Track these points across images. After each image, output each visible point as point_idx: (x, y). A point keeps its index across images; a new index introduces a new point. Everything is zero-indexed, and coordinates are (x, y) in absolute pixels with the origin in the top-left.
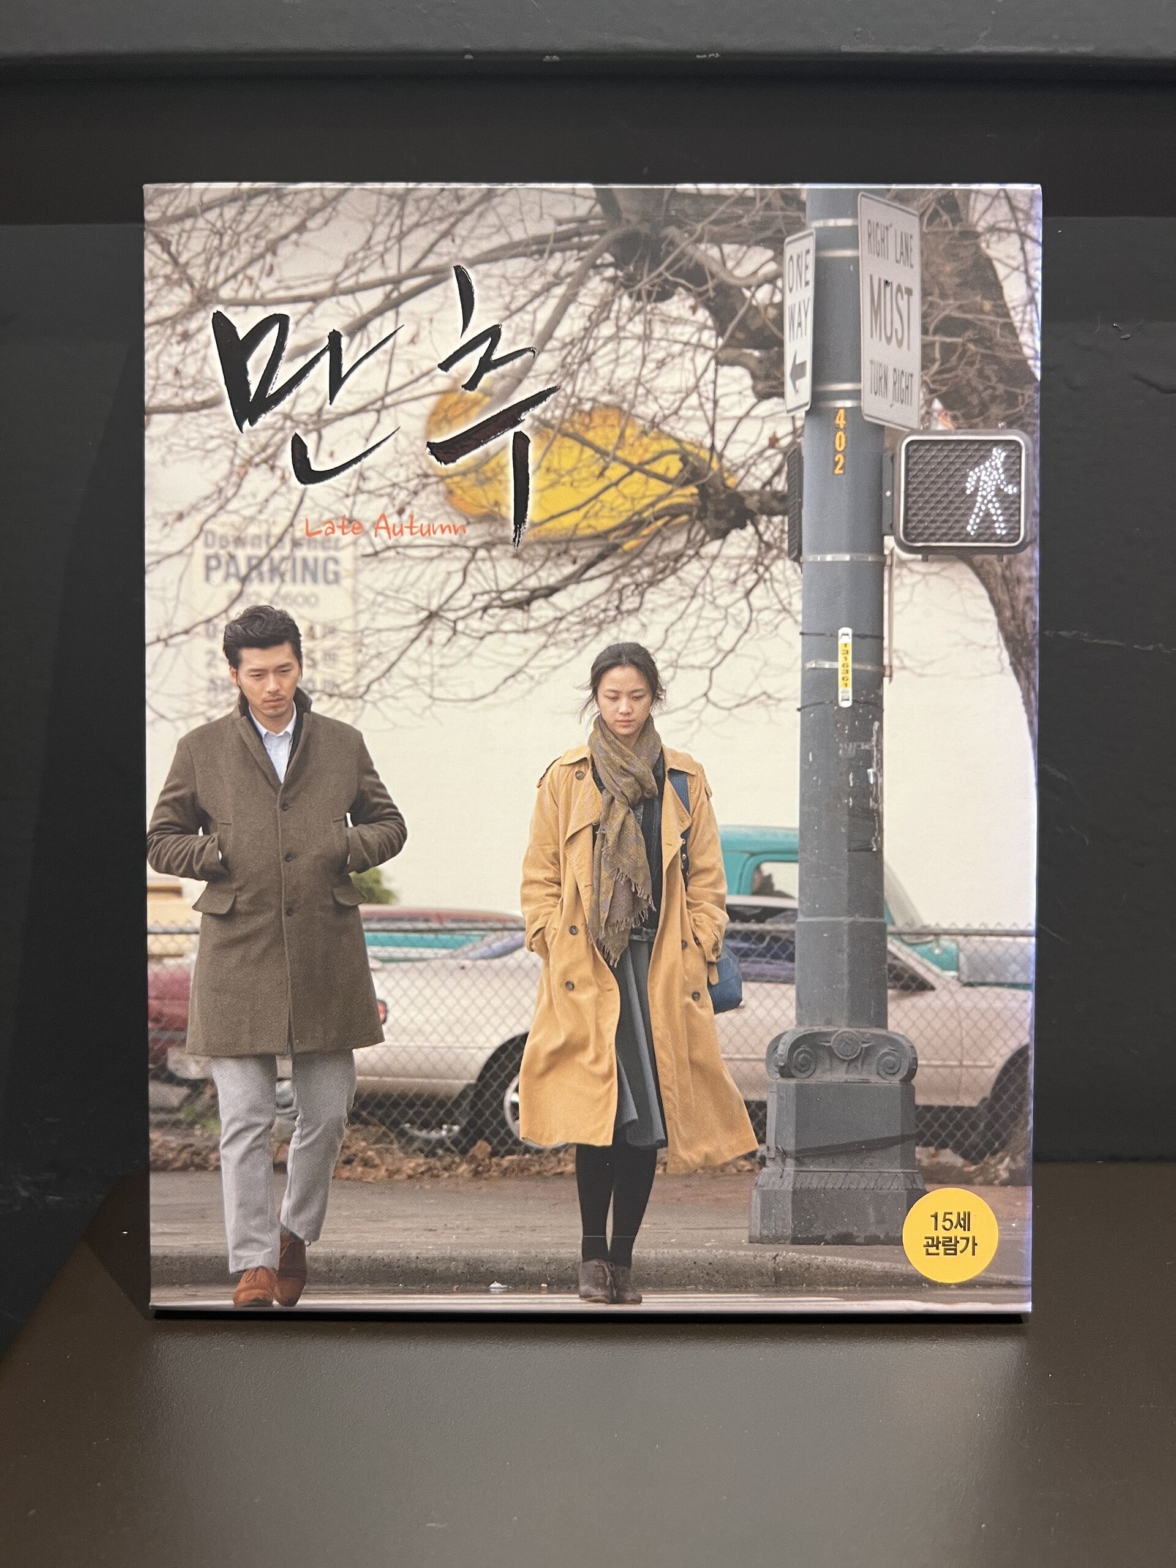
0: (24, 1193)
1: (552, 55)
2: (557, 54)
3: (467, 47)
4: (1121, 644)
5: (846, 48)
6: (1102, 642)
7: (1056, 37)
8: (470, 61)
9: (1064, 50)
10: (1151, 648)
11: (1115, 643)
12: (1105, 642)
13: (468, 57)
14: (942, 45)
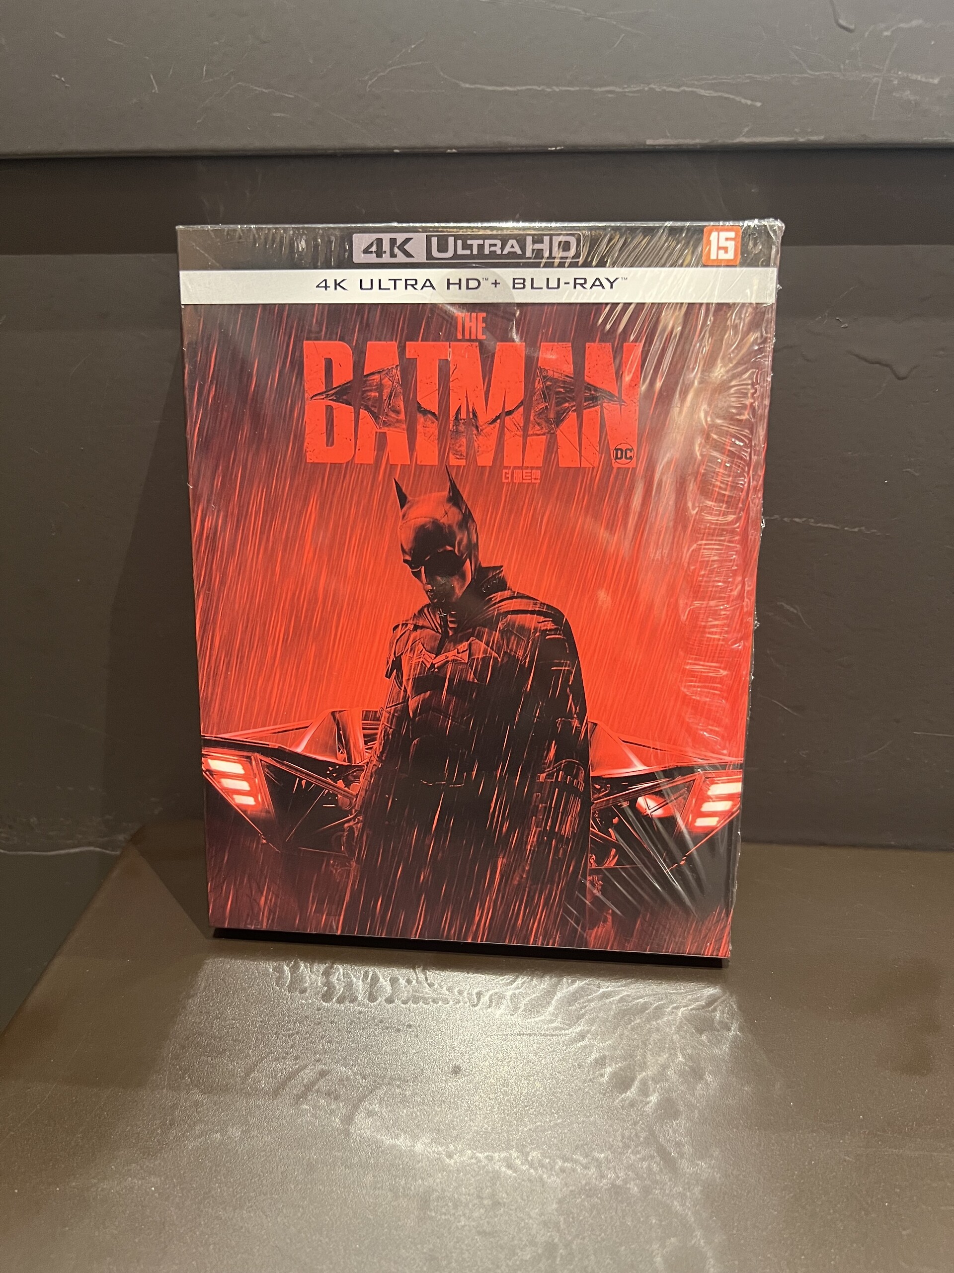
1: (451, 148)
3: (396, 145)
4: (835, 527)
5: (649, 142)
6: (823, 526)
7: (797, 130)
8: (397, 153)
9: (801, 140)
10: (856, 530)
11: (831, 526)
12: (826, 526)
13: (396, 151)
14: (716, 139)
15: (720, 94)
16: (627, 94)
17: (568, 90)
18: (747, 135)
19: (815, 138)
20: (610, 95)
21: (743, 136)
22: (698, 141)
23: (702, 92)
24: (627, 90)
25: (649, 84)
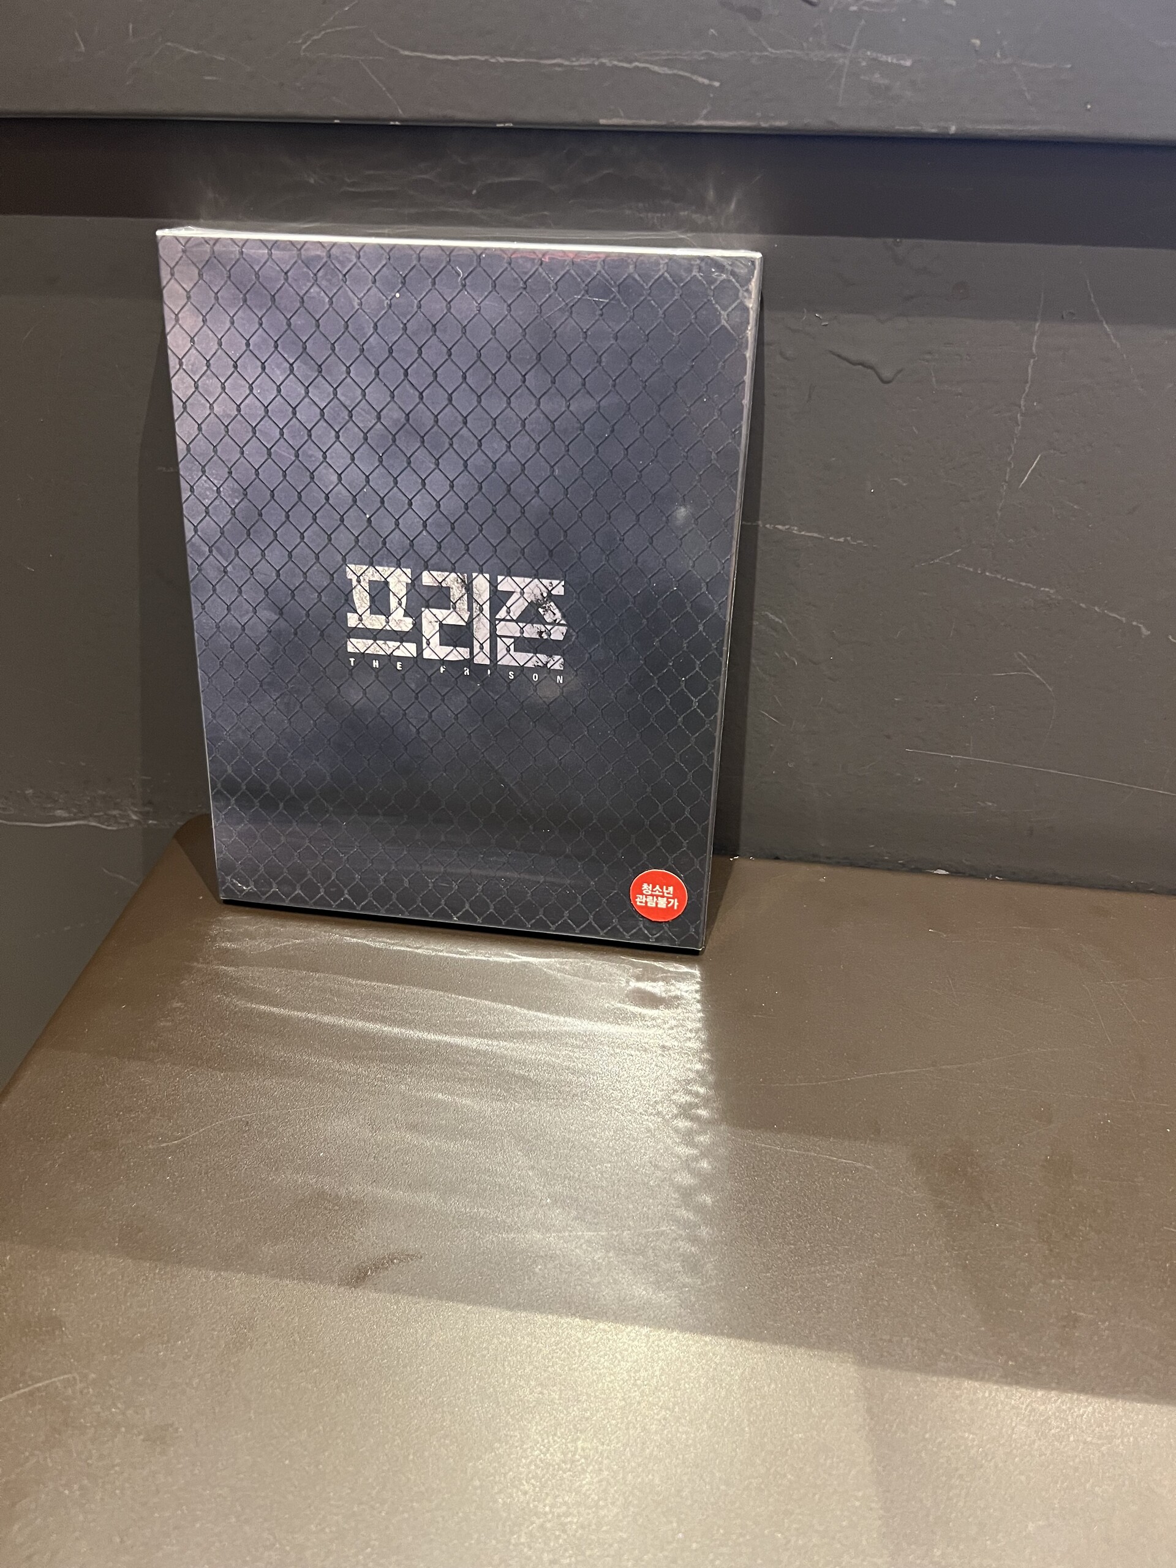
0: (134, 817)
1: (394, 120)
2: (398, 120)
3: (335, 115)
4: (820, 536)
5: (602, 121)
6: (806, 534)
7: (759, 114)
8: (337, 124)
9: (763, 125)
10: (842, 540)
11: (815, 535)
12: (810, 534)
13: (336, 121)
14: (674, 120)
15: (675, 71)
16: (577, 68)
17: (513, 62)
18: (706, 118)
19: (778, 123)
20: (558, 69)
21: (701, 119)
22: (653, 122)
23: (656, 68)
24: (574, 64)
25: (598, 58)
